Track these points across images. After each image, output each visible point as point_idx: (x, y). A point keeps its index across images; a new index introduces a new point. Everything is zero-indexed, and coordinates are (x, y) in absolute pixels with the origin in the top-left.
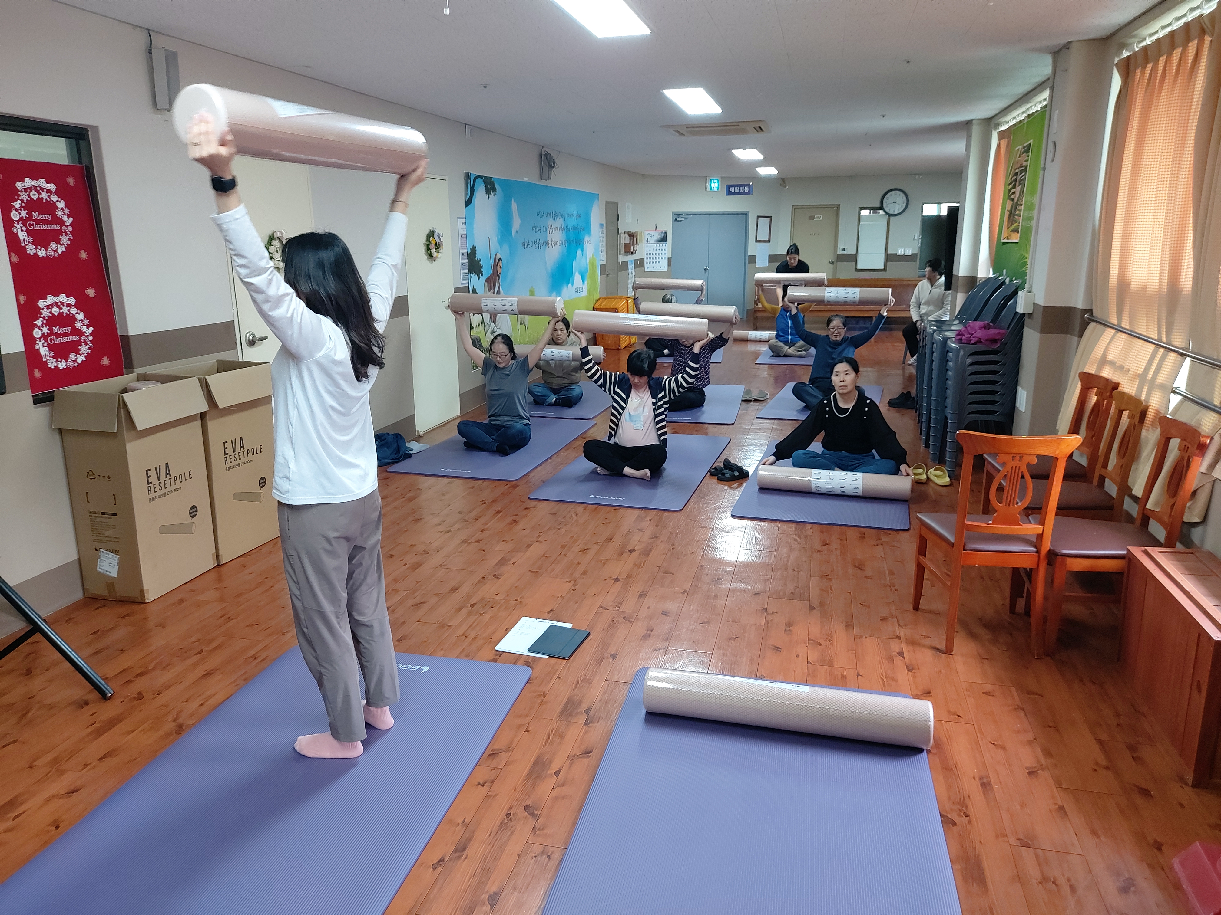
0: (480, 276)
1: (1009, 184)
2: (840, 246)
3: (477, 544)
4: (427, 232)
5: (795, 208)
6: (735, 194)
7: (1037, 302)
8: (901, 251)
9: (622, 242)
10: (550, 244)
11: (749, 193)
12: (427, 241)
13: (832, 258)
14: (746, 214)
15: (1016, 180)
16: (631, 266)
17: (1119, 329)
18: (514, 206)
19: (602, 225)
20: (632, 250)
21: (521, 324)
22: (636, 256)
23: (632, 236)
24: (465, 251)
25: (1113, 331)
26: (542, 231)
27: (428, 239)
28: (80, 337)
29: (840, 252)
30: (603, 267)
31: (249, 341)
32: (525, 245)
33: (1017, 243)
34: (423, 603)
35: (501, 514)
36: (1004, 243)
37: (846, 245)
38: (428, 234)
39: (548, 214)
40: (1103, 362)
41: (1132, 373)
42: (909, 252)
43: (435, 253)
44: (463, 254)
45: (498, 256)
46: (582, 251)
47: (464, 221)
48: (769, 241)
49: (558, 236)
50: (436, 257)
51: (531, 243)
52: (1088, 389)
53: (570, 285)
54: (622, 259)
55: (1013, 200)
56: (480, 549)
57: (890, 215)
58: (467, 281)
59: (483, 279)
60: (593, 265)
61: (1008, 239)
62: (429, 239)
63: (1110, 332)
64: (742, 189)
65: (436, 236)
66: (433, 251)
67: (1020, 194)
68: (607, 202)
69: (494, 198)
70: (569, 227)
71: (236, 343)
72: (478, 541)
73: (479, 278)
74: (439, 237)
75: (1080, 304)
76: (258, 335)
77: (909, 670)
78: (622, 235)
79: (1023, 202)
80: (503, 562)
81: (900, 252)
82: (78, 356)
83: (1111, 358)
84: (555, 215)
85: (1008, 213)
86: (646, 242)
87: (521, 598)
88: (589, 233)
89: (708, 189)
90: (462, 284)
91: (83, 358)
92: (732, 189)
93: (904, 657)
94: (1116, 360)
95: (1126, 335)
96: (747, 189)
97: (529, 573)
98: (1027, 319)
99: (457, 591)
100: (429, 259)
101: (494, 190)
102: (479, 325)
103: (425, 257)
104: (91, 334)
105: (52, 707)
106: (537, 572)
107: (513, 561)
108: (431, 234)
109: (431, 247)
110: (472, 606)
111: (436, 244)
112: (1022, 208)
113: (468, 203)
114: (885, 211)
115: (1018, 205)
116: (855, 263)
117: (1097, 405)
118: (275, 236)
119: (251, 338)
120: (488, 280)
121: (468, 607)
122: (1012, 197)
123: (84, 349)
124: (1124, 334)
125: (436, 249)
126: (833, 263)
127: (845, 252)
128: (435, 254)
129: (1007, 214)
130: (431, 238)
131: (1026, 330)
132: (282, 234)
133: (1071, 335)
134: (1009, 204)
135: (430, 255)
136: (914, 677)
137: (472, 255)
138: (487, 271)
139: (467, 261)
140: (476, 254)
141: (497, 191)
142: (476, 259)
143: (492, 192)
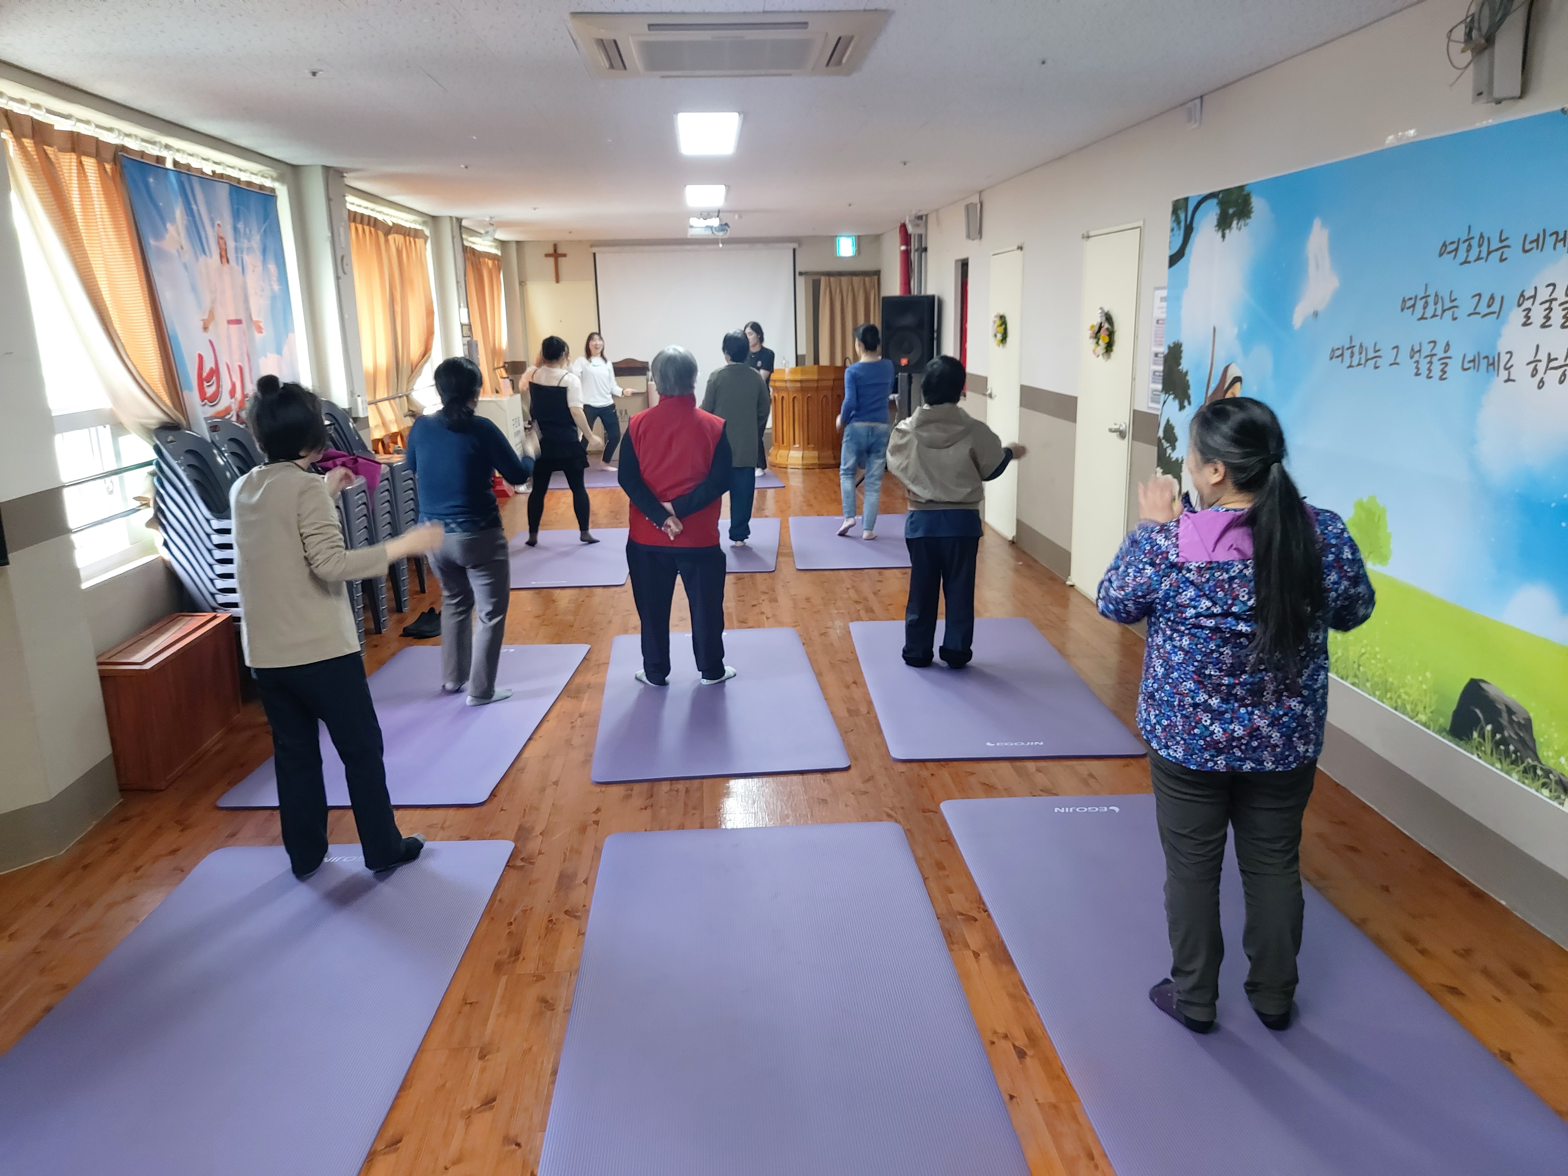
0: (1186, 403)
24: (1160, 350)
44: (1156, 355)
45: (1234, 372)
58: (1158, 406)
90: (1149, 408)
101: (1245, 214)
113: (1174, 259)
137: (1172, 360)
139: (1161, 368)
140: (1181, 358)
141: (1252, 215)
142: (1180, 367)
143: (1235, 223)
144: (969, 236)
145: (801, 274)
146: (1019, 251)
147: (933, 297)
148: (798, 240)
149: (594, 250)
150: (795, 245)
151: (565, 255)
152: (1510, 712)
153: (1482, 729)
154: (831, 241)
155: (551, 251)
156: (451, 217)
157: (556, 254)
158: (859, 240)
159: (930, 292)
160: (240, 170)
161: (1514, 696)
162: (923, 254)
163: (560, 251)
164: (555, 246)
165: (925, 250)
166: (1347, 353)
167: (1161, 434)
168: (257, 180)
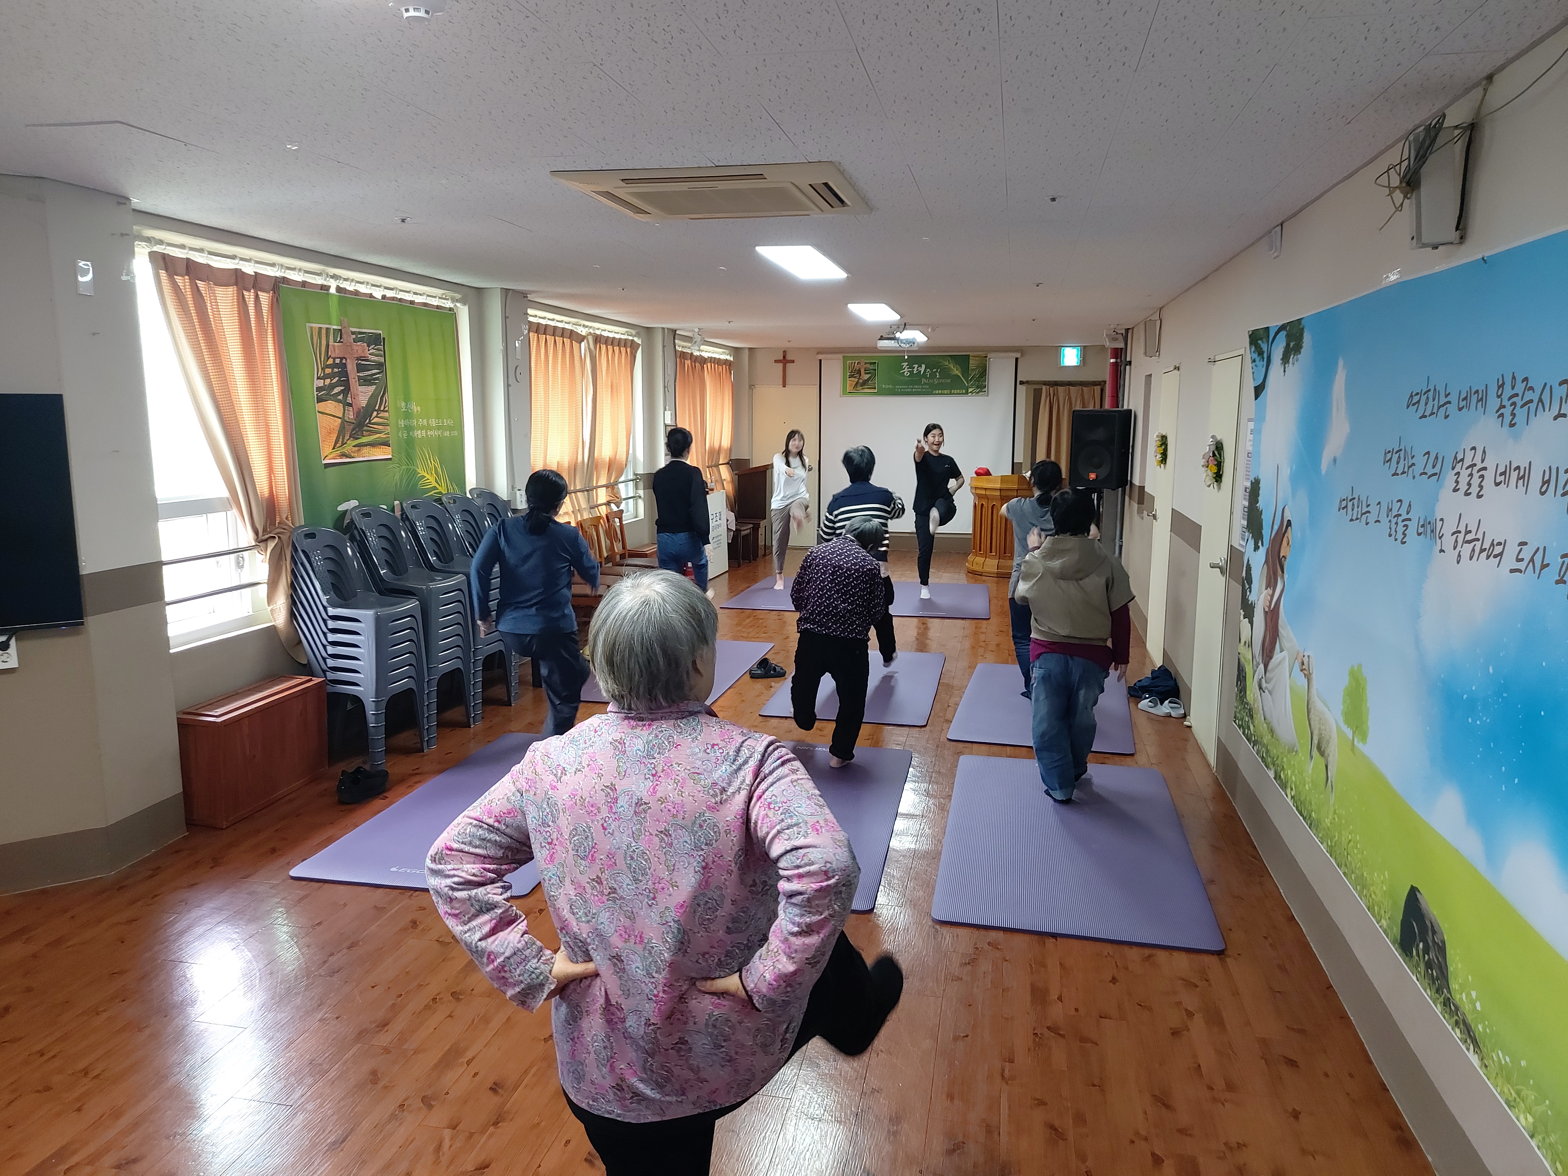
24: (1248, 484)
36: (332, 465)
44: (1246, 491)
45: (1288, 515)
58: (1243, 543)
59: (1261, 552)
61: (348, 457)
79: (389, 408)
90: (1241, 545)
101: (1299, 349)
112: (390, 415)
113: (1259, 390)
137: (1254, 496)
139: (1246, 504)
140: (1259, 495)
141: (1302, 350)
142: (1258, 505)
143: (1292, 357)
144: (1145, 354)
145: (1022, 383)
146: (1176, 372)
147: (1131, 411)
148: (1021, 350)
149: (820, 357)
150: (1018, 355)
151: (793, 362)
152: (1434, 932)
153: (1418, 946)
154: (1056, 351)
155: (781, 358)
156: (663, 328)
157: (785, 360)
158: (1085, 352)
159: (1130, 408)
160: (415, 293)
161: (1435, 913)
162: (1128, 367)
163: (789, 357)
164: (785, 352)
165: (1130, 363)
166: (1350, 504)
167: (1244, 574)
168: (435, 302)
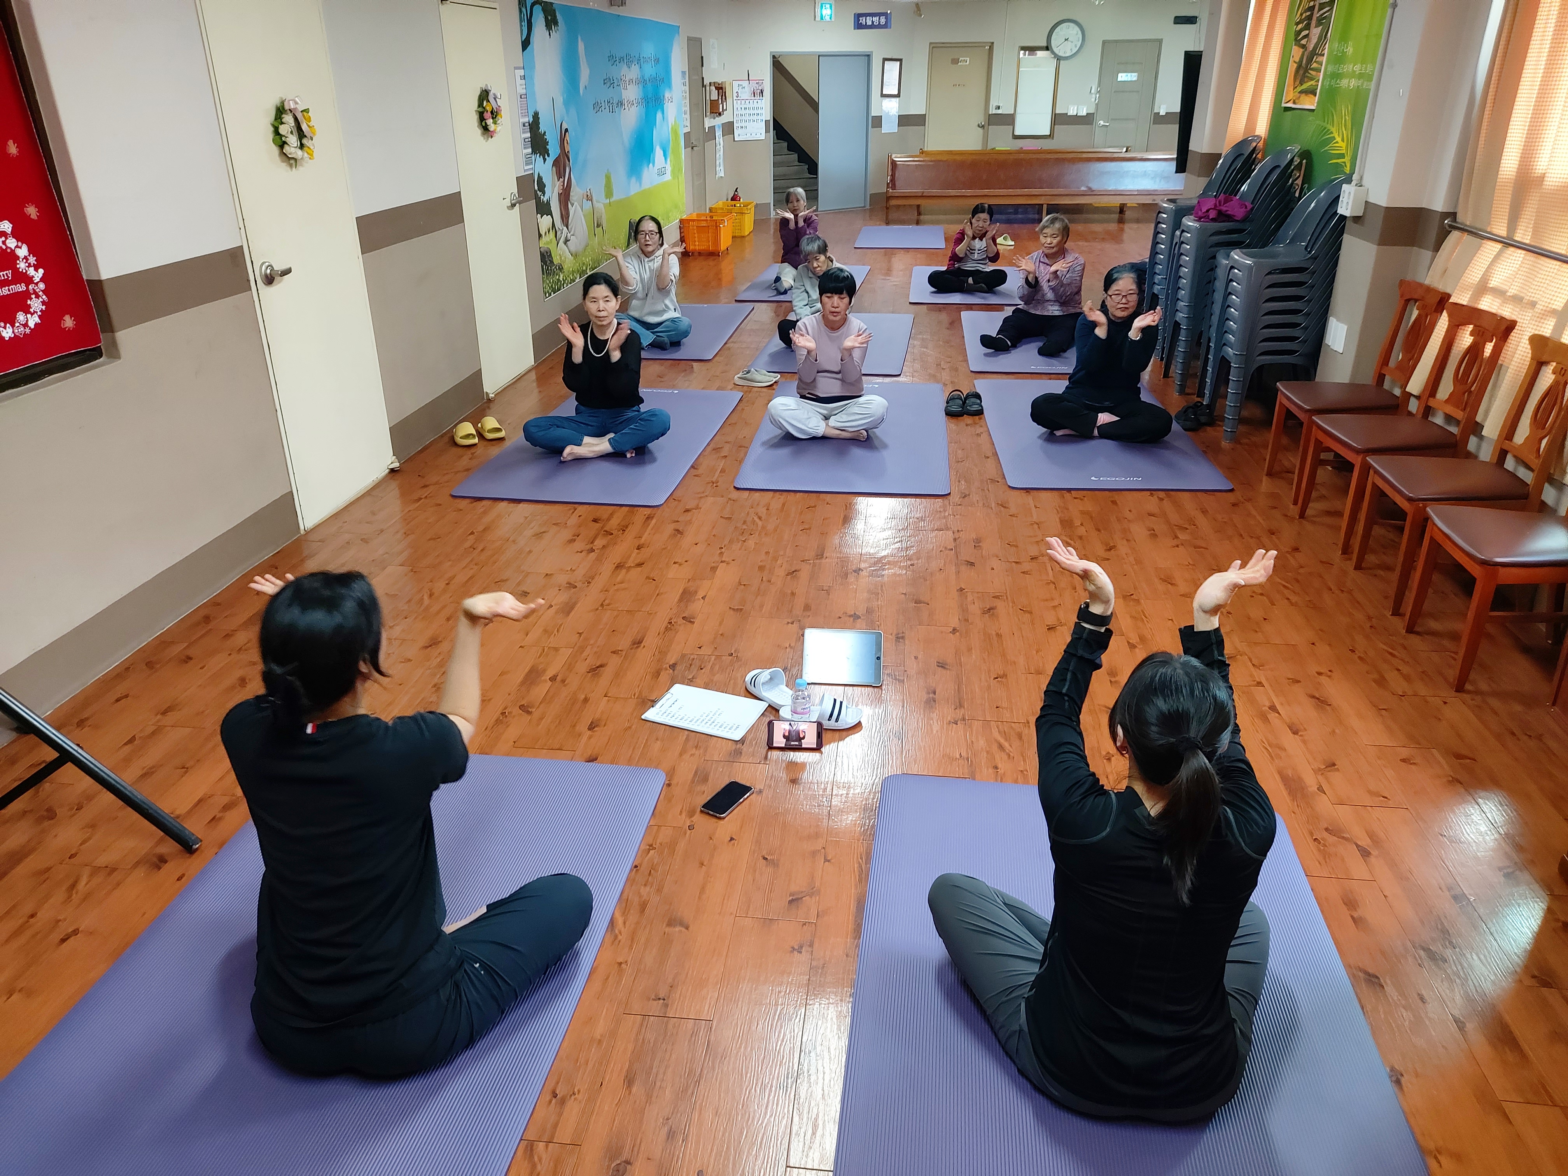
0: (546, 157)
1: (1297, 24)
2: (993, 103)
3: (639, 569)
4: (479, 93)
5: (934, 47)
6: (866, 27)
7: (1371, 200)
8: (1073, 109)
9: (708, 98)
10: (626, 105)
11: (885, 26)
12: (479, 106)
13: (981, 119)
14: (868, 56)
15: (1310, 18)
16: (719, 133)
17: (1508, 243)
18: (581, 46)
19: (684, 73)
20: (721, 110)
21: (598, 226)
22: (725, 118)
23: (720, 88)
24: (526, 120)
25: (1499, 246)
26: (615, 85)
27: (480, 105)
28: (27, 286)
29: (992, 111)
30: (687, 135)
31: (266, 275)
32: (597, 107)
33: (1313, 110)
34: (601, 666)
35: (654, 521)
36: (1287, 109)
37: (1001, 102)
38: (480, 96)
39: (621, 59)
40: (1483, 288)
41: (1541, 307)
42: (1083, 112)
43: (492, 125)
44: (524, 126)
45: (565, 126)
46: (663, 113)
47: (522, 72)
48: (898, 96)
49: (631, 93)
50: (494, 132)
51: (603, 104)
52: (1458, 326)
53: (651, 165)
54: (709, 122)
55: (1303, 47)
56: (648, 578)
57: (1059, 59)
58: (531, 166)
59: (550, 161)
60: (675, 132)
61: (1294, 103)
62: (483, 104)
63: (1491, 249)
64: (876, 19)
65: (491, 98)
66: (490, 121)
67: (1320, 38)
68: (689, 39)
69: (557, 34)
70: (647, 77)
71: (249, 281)
72: (640, 565)
73: (545, 160)
74: (495, 99)
75: (1438, 204)
76: (279, 267)
77: (1295, 733)
78: (708, 88)
79: (1326, 51)
80: (687, 596)
81: (1072, 112)
82: (29, 316)
83: (1495, 283)
84: (628, 60)
85: (1295, 65)
86: (735, 98)
87: (735, 651)
88: (670, 86)
89: (818, 18)
90: (525, 171)
91: (37, 320)
92: (862, 20)
93: (1279, 713)
94: (1507, 288)
95: (1524, 252)
96: (883, 20)
97: (732, 612)
98: (1349, 224)
99: (642, 645)
100: (483, 134)
101: (556, 23)
102: (549, 231)
103: (479, 131)
104: (42, 280)
105: (111, 870)
106: (741, 609)
107: (701, 594)
108: (484, 95)
109: (486, 115)
110: (673, 666)
111: (492, 112)
112: (1324, 59)
113: (526, 44)
114: (1053, 52)
115: (1318, 54)
116: (1012, 127)
117: (1474, 351)
118: (287, 107)
119: (268, 271)
120: (556, 163)
121: (667, 669)
122: (1304, 42)
123: (36, 305)
124: (1520, 251)
125: (493, 118)
126: (983, 127)
127: (1000, 112)
128: (492, 127)
129: (1292, 67)
130: (485, 103)
131: (1346, 238)
132: (296, 103)
133: (1420, 247)
134: (1296, 53)
135: (485, 129)
136: (1304, 742)
137: (534, 126)
138: (554, 150)
139: (529, 135)
141: (559, 25)
142: (540, 131)
143: (553, 27)
167: (536, 188)
